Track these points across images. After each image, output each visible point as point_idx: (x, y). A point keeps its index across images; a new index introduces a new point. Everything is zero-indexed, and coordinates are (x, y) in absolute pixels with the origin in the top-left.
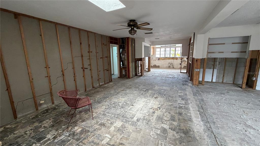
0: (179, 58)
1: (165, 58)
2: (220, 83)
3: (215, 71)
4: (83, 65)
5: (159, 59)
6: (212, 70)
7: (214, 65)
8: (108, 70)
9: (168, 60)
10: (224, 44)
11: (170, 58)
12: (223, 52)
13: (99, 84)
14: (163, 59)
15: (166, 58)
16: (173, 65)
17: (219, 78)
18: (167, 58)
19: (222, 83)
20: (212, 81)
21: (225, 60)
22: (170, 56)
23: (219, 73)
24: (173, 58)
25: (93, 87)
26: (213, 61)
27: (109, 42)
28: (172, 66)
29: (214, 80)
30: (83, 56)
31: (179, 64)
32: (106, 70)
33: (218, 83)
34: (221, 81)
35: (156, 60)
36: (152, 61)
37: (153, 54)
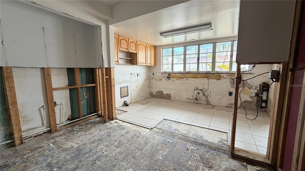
0: (225, 75)
1: (185, 75)
5: (168, 77)
9: (193, 79)
11: (199, 76)
14: (179, 78)
15: (187, 76)
16: (206, 94)
18: (189, 73)
22: (198, 68)
24: (207, 75)
28: (203, 98)
31: (228, 93)
35: (163, 80)
36: (154, 80)
37: (155, 64)
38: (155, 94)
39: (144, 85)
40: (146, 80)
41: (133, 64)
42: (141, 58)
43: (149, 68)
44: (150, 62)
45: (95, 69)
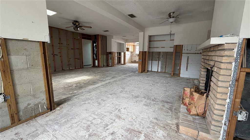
2: (163, 73)
3: (160, 62)
4: (53, 52)
6: (158, 61)
7: (159, 58)
8: (79, 59)
10: (165, 40)
12: (164, 47)
13: (69, 68)
17: (162, 69)
19: (165, 72)
20: (158, 71)
21: (167, 54)
23: (162, 65)
25: (63, 70)
26: (158, 54)
27: (81, 37)
29: (159, 71)
30: (54, 45)
32: (77, 59)
33: (162, 72)
34: (164, 71)
35: (136, 56)
36: (133, 57)
37: (134, 51)
38: (133, 61)
39: (130, 58)
40: (130, 56)
41: (128, 51)
42: (130, 50)
43: (131, 52)
44: (132, 51)
45: (121, 53)
